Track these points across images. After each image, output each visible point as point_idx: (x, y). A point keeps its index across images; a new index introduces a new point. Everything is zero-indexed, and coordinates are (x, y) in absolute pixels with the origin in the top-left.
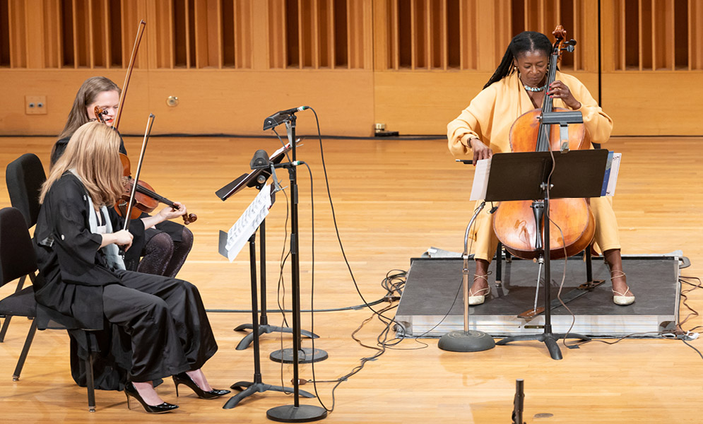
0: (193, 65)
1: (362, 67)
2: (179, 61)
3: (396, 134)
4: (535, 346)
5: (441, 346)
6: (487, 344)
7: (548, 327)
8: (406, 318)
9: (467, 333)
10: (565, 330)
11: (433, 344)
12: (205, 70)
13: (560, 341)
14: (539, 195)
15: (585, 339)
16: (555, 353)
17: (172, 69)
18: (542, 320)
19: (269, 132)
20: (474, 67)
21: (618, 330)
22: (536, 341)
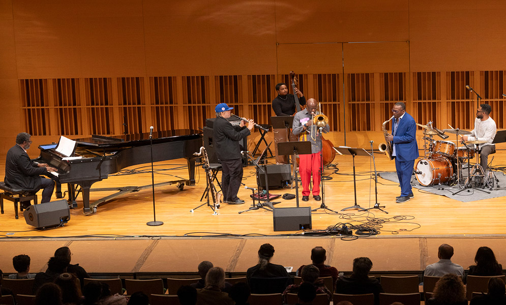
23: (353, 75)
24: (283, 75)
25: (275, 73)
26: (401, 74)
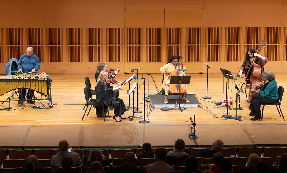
0: (93, 61)
1: (122, 62)
2: (90, 61)
3: (128, 73)
4: (177, 109)
5: (161, 110)
6: (169, 109)
7: (180, 106)
8: (154, 105)
9: (166, 107)
10: (183, 107)
11: (160, 110)
12: (95, 62)
13: (182, 109)
14: (179, 83)
15: (185, 108)
16: (182, 111)
17: (89, 62)
18: (178, 105)
19: (132, 73)
20: (142, 62)
21: (190, 107)
22: (178, 109)
23: (170, 29)
24: (128, 28)
25: (123, 27)
26: (198, 28)
